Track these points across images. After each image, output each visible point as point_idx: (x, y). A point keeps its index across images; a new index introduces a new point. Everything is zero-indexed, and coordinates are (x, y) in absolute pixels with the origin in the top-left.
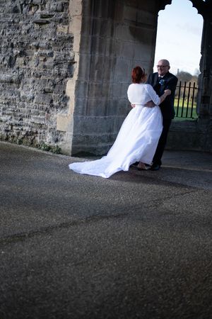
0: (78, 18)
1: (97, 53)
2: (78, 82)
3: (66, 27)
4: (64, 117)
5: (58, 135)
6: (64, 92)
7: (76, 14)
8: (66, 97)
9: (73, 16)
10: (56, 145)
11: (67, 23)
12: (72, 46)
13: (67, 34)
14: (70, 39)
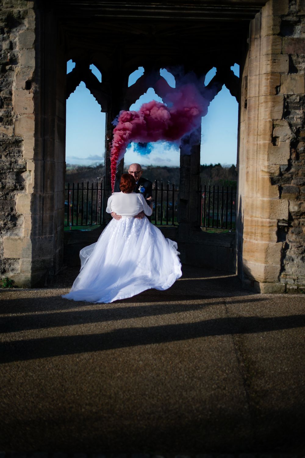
0: (28, 117)
1: (49, 159)
2: (34, 196)
3: (11, 128)
4: (16, 240)
5: (5, 264)
6: (12, 209)
7: (25, 111)
8: (14, 215)
9: (21, 115)
10: (3, 277)
11: (10, 123)
12: (19, 152)
13: (13, 136)
14: (18, 143)
